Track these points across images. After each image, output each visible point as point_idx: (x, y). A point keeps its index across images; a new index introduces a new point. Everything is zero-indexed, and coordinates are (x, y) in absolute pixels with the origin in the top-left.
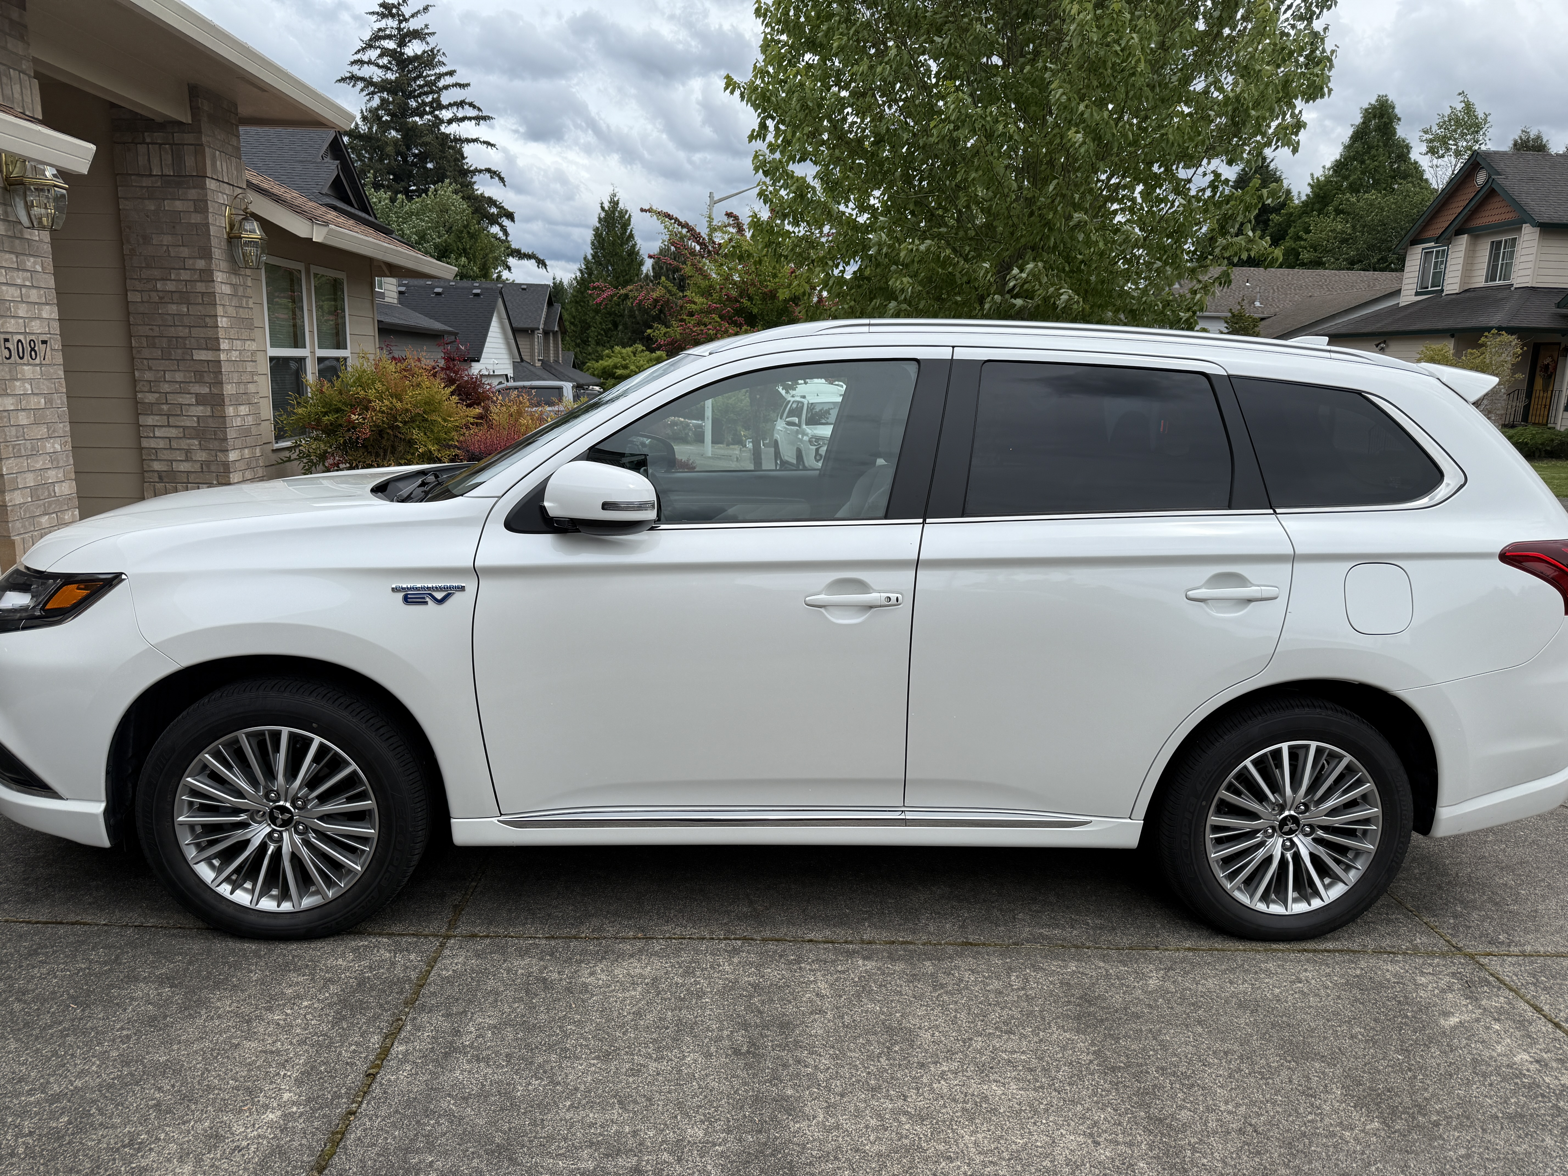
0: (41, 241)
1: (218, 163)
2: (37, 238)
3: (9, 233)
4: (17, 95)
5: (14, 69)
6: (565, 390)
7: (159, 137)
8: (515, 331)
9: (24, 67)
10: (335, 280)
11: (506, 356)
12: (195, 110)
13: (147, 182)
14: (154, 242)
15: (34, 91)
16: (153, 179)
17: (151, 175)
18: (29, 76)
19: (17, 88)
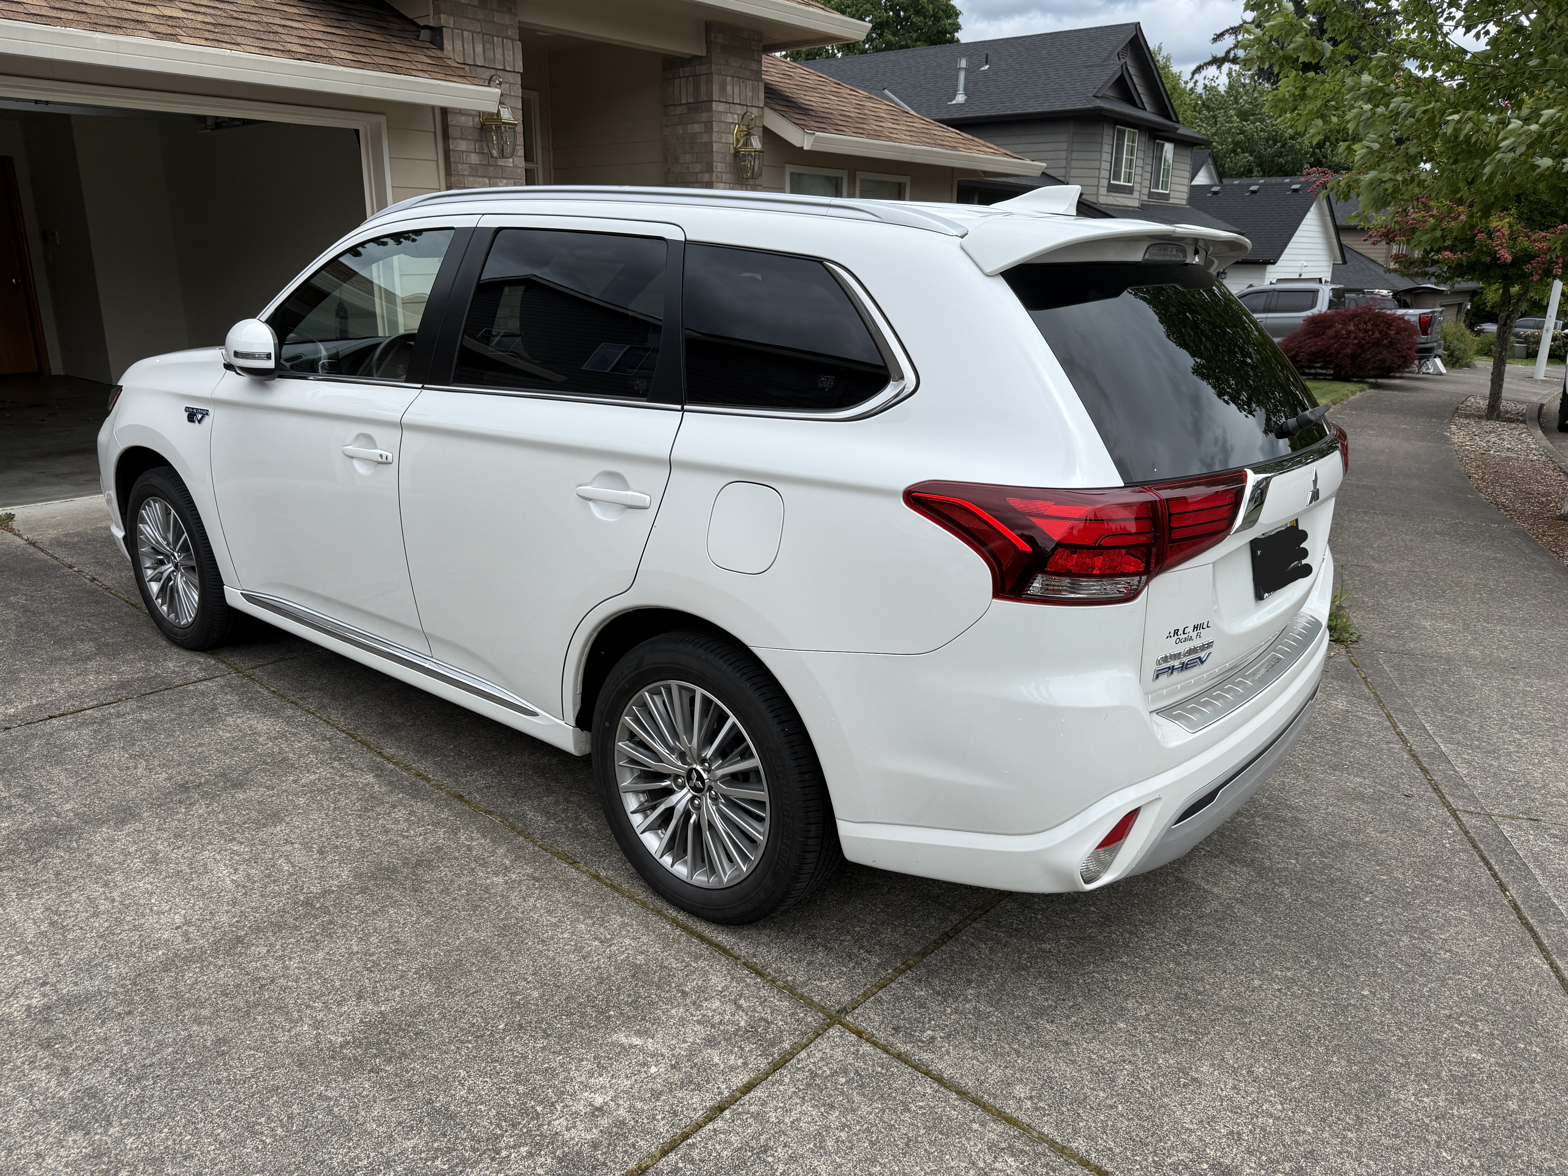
0: (515, 166)
1: (729, 88)
2: (511, 165)
3: (484, 163)
4: (499, 56)
5: (498, 37)
6: (1320, 294)
7: (687, 70)
8: (1339, 230)
9: (509, 33)
10: (900, 184)
11: (1325, 258)
12: (709, 44)
13: (679, 110)
14: (681, 161)
15: (516, 51)
16: (682, 107)
17: (681, 104)
18: (513, 40)
19: (498, 52)
